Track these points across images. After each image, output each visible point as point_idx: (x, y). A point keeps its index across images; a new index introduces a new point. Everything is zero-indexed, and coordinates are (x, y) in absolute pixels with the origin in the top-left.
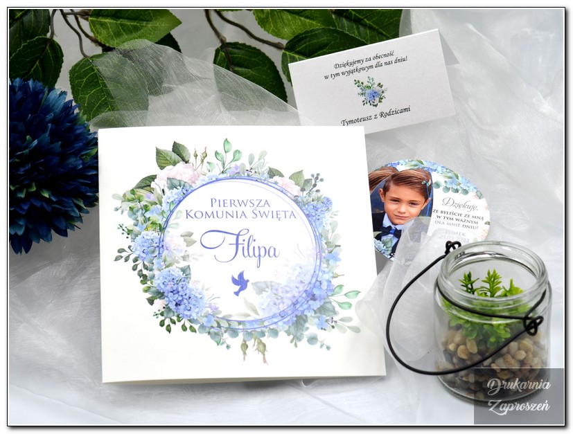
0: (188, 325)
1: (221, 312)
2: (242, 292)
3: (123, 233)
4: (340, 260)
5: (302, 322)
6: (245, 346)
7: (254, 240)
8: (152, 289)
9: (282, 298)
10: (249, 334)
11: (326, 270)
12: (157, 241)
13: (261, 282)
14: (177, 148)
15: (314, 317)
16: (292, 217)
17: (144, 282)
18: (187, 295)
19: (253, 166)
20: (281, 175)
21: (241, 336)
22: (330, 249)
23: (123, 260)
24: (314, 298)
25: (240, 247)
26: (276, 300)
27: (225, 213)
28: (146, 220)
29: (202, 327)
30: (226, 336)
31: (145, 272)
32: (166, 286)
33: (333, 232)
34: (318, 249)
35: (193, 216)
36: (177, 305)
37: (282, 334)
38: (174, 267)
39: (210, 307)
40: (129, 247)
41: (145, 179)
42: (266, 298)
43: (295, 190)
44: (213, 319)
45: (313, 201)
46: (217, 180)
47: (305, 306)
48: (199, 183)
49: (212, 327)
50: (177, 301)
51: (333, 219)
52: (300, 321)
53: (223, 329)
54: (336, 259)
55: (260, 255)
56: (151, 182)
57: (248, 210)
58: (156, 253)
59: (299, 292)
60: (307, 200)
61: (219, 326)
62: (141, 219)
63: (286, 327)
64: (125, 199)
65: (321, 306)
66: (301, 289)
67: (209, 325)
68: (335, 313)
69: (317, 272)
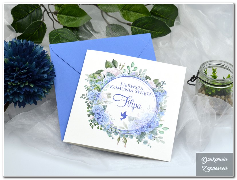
0: (100, 127)
1: (114, 125)
2: (123, 119)
3: (85, 89)
4: (164, 115)
5: (143, 135)
6: (119, 139)
7: (133, 101)
8: (91, 111)
9: (138, 125)
10: (122, 135)
11: (158, 117)
12: (97, 94)
13: (132, 117)
14: (114, 62)
15: (148, 134)
16: (150, 95)
17: (88, 108)
18: (103, 116)
19: (140, 74)
20: (150, 79)
21: (119, 135)
22: (161, 110)
23: (83, 98)
24: (150, 127)
25: (127, 102)
26: (136, 125)
27: (125, 89)
28: (96, 85)
29: (105, 129)
30: (113, 134)
31: (90, 104)
32: (96, 111)
33: (164, 104)
34: (157, 109)
35: (113, 88)
36: (98, 119)
37: (134, 138)
38: (101, 104)
39: (110, 122)
40: (86, 94)
41: (99, 71)
42: (132, 123)
43: (154, 86)
44: (110, 127)
45: (160, 91)
46: (125, 76)
47: (146, 129)
48: (118, 76)
49: (109, 130)
50: (98, 117)
51: (165, 99)
52: (142, 134)
53: (113, 131)
54: (163, 114)
55: (134, 107)
56: (101, 72)
57: (134, 90)
58: (96, 98)
59: (145, 124)
60: (157, 90)
61: (111, 130)
62: (93, 85)
63: (137, 136)
64: (90, 76)
65: (152, 131)
66: (146, 122)
67: (108, 129)
68: (157, 134)
69: (154, 118)
